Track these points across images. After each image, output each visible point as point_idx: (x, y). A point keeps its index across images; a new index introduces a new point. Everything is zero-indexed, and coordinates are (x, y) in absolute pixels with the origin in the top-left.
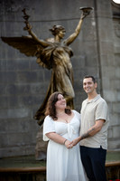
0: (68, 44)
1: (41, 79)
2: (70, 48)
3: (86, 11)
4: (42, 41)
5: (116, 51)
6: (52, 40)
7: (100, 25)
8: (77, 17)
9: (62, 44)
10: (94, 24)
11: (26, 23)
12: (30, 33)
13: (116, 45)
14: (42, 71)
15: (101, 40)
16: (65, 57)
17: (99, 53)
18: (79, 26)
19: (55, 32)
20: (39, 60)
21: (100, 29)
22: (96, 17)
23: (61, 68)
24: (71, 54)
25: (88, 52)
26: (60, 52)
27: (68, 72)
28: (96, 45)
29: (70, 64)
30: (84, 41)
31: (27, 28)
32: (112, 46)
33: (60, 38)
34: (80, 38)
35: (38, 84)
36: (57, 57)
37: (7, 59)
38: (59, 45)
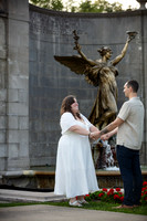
2: (116, 68)
3: (132, 35)
9: (109, 64)
10: (140, 48)
11: (76, 43)
12: (79, 53)
14: (91, 90)
16: (111, 76)
18: (125, 49)
19: (102, 53)
20: (87, 78)
21: (145, 54)
22: (143, 42)
23: (107, 86)
24: (116, 74)
25: (134, 74)
26: (105, 71)
27: (112, 90)
29: (115, 83)
30: (130, 64)
31: (77, 48)
33: (107, 59)
35: (87, 101)
36: (103, 75)
37: (60, 77)
38: (105, 64)
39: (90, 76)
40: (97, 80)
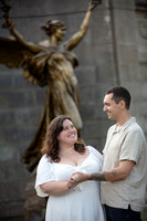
0: (71, 48)
1: (31, 103)
2: (73, 55)
4: (30, 44)
5: (142, 59)
6: (46, 43)
7: (117, 21)
8: (83, 9)
9: (62, 48)
10: (108, 19)
11: (6, 17)
12: (12, 33)
13: (141, 50)
14: (31, 90)
15: (119, 42)
16: (67, 68)
17: (116, 62)
18: (85, 22)
19: (50, 31)
20: (27, 74)
21: (117, 27)
22: (111, 8)
23: (60, 85)
24: (75, 63)
25: (101, 61)
26: (58, 61)
27: (71, 91)
28: (111, 50)
30: (93, 44)
31: (7, 25)
32: (136, 51)
33: (59, 40)
34: (87, 40)
35: (25, 111)
36: (54, 68)
38: (56, 49)
39: (32, 70)
40: (43, 75)
